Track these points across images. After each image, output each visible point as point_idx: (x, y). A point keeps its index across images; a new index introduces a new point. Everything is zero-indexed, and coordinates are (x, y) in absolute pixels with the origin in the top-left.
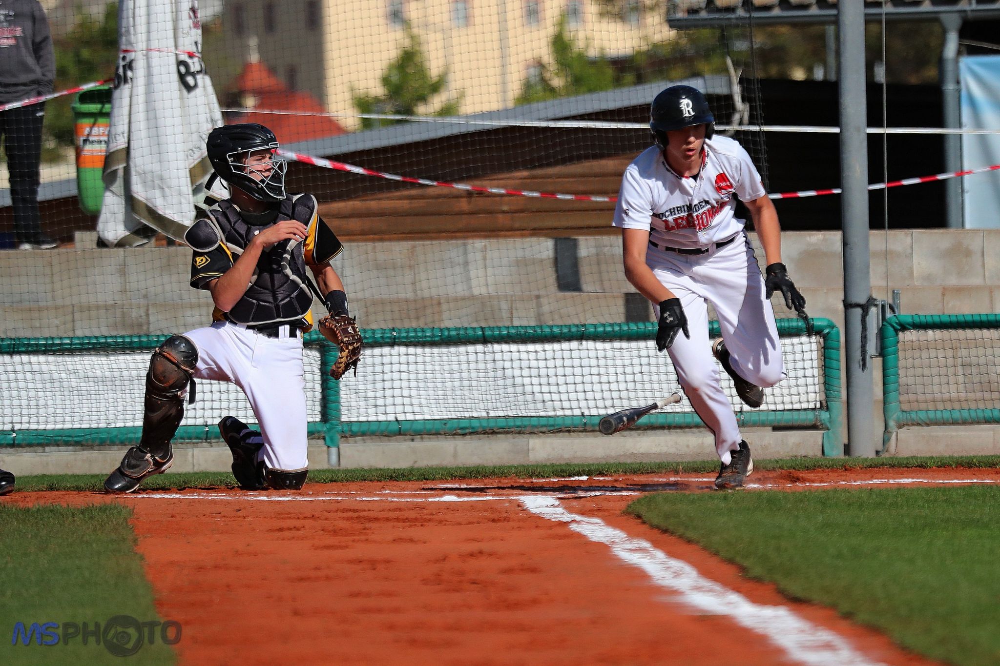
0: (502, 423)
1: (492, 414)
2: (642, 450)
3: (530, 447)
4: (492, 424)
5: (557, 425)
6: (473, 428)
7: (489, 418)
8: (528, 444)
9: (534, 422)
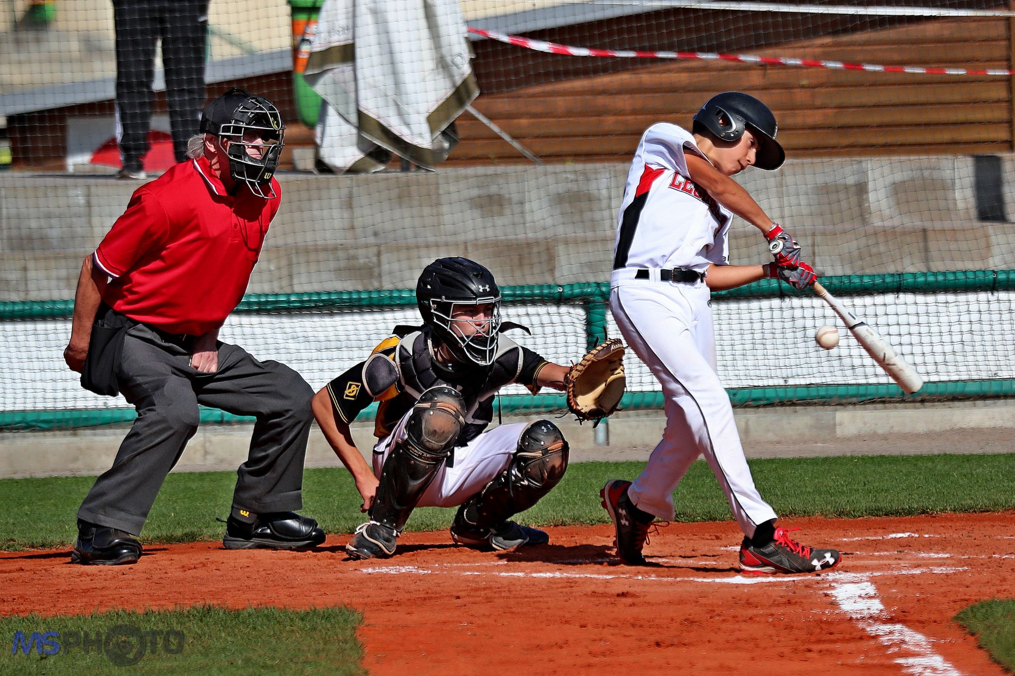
0: (802, 393)
1: (791, 382)
2: (972, 425)
3: (837, 421)
4: (790, 394)
5: (870, 395)
6: (767, 399)
7: (786, 387)
8: (834, 418)
9: (842, 391)
